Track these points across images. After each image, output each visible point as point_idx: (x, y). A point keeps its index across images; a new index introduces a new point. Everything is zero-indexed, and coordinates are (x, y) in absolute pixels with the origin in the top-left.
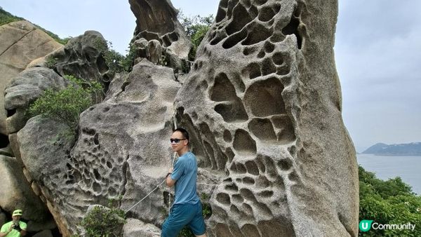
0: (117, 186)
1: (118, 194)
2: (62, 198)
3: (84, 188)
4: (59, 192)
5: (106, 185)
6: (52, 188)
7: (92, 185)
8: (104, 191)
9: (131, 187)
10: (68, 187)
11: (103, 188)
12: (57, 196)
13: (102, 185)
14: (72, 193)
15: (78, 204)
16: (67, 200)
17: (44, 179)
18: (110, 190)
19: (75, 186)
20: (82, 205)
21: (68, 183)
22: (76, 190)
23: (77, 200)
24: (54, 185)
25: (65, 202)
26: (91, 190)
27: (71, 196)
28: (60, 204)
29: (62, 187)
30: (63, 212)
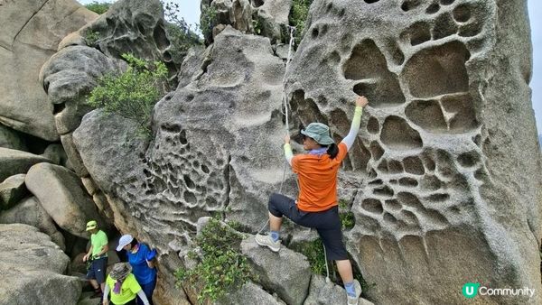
0: (217, 194)
1: (220, 204)
2: (144, 211)
3: (173, 199)
4: (139, 204)
5: (202, 195)
6: (128, 200)
7: (182, 194)
8: (201, 201)
9: (236, 195)
10: (150, 197)
11: (199, 198)
12: (135, 209)
13: (198, 195)
14: (156, 205)
15: (167, 218)
16: (150, 213)
17: (118, 189)
18: (207, 200)
19: (158, 196)
20: (172, 219)
21: (148, 193)
22: (161, 202)
23: (164, 214)
24: (131, 196)
25: (148, 216)
26: (182, 200)
27: (155, 209)
28: (141, 218)
29: (142, 199)
30: (146, 229)
